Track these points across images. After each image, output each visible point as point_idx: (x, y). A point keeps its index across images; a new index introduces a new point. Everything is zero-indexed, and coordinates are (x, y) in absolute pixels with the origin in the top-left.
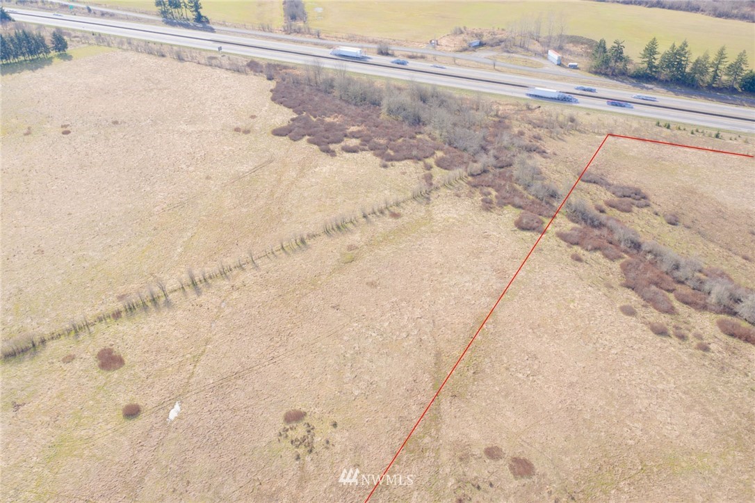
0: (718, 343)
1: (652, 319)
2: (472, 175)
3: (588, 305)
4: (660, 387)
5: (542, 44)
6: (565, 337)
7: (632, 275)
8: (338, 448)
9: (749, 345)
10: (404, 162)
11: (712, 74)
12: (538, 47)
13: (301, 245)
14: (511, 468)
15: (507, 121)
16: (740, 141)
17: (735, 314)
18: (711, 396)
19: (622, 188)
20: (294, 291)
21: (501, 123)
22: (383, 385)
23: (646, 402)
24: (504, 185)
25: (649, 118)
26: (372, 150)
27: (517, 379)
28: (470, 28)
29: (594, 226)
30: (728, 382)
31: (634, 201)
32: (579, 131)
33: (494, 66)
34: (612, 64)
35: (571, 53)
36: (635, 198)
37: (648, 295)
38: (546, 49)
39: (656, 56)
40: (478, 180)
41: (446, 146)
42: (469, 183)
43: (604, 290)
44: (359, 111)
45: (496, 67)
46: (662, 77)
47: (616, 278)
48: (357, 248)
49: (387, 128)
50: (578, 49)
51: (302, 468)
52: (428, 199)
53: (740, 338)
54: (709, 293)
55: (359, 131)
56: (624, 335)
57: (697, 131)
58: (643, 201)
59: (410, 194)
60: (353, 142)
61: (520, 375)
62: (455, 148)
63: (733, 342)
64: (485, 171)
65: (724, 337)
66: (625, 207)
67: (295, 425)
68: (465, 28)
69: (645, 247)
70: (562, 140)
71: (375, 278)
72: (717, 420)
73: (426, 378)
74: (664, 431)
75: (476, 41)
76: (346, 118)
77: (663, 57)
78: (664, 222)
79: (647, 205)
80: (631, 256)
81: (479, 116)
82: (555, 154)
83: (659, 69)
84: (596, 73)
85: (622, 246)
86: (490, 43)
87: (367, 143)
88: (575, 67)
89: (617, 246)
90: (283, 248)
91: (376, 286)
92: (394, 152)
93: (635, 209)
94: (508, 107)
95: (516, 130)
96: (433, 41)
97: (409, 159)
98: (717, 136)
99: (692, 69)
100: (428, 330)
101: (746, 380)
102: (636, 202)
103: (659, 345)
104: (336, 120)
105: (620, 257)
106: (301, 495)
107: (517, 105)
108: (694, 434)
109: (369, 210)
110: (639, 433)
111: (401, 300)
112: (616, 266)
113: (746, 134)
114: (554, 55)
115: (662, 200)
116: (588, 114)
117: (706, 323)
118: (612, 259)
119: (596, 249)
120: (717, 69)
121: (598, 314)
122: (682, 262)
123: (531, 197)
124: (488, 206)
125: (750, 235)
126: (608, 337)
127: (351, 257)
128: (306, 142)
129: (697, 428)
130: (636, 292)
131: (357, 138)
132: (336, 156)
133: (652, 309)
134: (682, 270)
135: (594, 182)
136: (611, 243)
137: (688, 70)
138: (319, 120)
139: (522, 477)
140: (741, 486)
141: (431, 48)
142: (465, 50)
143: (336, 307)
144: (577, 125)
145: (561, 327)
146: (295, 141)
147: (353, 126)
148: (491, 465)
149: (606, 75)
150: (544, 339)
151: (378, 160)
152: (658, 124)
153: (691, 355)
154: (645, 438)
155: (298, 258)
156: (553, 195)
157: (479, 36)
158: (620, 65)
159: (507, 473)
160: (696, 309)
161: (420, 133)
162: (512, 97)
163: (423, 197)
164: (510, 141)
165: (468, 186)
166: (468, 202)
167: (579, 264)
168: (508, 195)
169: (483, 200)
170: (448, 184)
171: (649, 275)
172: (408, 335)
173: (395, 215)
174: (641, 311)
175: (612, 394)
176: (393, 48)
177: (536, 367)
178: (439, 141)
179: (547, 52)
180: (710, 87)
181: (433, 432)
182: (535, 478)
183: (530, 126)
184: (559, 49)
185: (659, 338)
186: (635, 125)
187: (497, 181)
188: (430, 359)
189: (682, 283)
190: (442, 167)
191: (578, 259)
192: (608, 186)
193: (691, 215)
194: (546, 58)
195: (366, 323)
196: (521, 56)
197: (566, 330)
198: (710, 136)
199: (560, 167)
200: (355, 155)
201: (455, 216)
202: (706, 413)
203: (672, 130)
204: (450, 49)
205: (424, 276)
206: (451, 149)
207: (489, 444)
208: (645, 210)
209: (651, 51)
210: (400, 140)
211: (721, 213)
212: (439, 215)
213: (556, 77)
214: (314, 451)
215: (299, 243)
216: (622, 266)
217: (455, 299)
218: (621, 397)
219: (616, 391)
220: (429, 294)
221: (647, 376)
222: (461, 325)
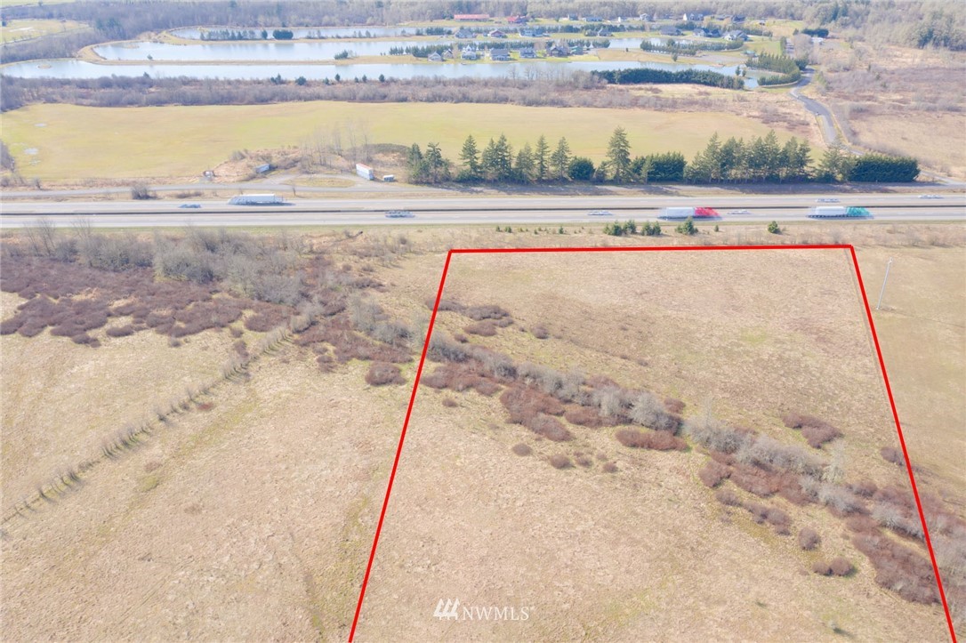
0: (622, 457)
1: (549, 453)
2: (298, 332)
3: (476, 456)
4: (579, 528)
5: (347, 158)
6: (460, 503)
7: (515, 406)
9: (653, 451)
10: (201, 334)
11: (538, 166)
12: (341, 162)
13: (72, 483)
15: (326, 256)
16: (585, 233)
17: (630, 421)
18: (633, 521)
19: (479, 309)
20: (75, 552)
21: (319, 260)
23: (570, 551)
24: (341, 336)
25: (487, 224)
26: (152, 327)
27: (417, 575)
28: (253, 150)
29: (460, 361)
30: (645, 500)
31: (496, 321)
32: (415, 252)
33: (295, 191)
34: (432, 170)
35: (383, 164)
36: (494, 318)
37: (539, 426)
38: (353, 163)
39: (477, 155)
40: (307, 336)
41: (256, 302)
42: (296, 342)
43: (490, 433)
44: (122, 277)
45: (297, 194)
46: (489, 177)
47: (500, 417)
48: (160, 465)
49: (167, 293)
50: (390, 158)
52: (247, 375)
53: (642, 447)
54: (600, 405)
55: (128, 305)
56: (526, 481)
57: (540, 230)
58: (505, 319)
59: (220, 375)
60: (123, 322)
61: (420, 569)
62: (268, 301)
63: (637, 452)
64: (313, 324)
65: (627, 450)
66: (487, 331)
68: (246, 151)
69: (521, 371)
70: (398, 267)
71: (196, 500)
72: (646, 546)
73: (299, 614)
74: (598, 580)
75: (264, 166)
76: (105, 291)
77: (484, 155)
78: (533, 338)
79: (511, 323)
80: (508, 385)
81: (290, 255)
82: (393, 285)
83: (484, 169)
84: (417, 183)
85: (496, 376)
86: (283, 165)
87: (143, 319)
88: (391, 180)
89: (491, 378)
90: (43, 495)
91: (199, 511)
92: (185, 323)
93: (499, 330)
94: (323, 239)
95: (340, 265)
96: (207, 173)
97: (208, 328)
98: (561, 232)
99: (517, 164)
100: (286, 549)
101: (661, 492)
102: (498, 322)
103: (565, 480)
104: (90, 296)
105: (497, 390)
107: (334, 235)
108: (628, 572)
109: (165, 409)
110: (572, 592)
111: (241, 520)
112: (495, 401)
113: (587, 224)
114: (364, 170)
115: (525, 314)
116: (420, 231)
117: (604, 440)
118: (490, 394)
119: (468, 387)
120: (542, 160)
121: (490, 464)
122: (564, 378)
123: (378, 343)
124: (327, 366)
125: (622, 332)
126: (509, 488)
127: (154, 479)
128: (49, 335)
129: (629, 563)
130: (525, 426)
131: (127, 315)
132: (100, 345)
133: (546, 441)
134: (565, 387)
135: (447, 309)
136: (483, 376)
137: (513, 165)
138: (63, 300)
140: (690, 613)
141: (207, 182)
142: (252, 178)
143: (147, 558)
144: (410, 246)
145: (452, 492)
146: (30, 337)
147: (118, 299)
149: (429, 183)
150: (437, 514)
151: (165, 339)
152: (498, 229)
153: (601, 481)
154: (580, 596)
155: (71, 504)
156: (404, 335)
157: (266, 158)
158: (441, 170)
160: (591, 427)
161: (216, 291)
162: (326, 226)
163: (240, 372)
164: (336, 280)
165: (296, 347)
166: (300, 367)
167: (454, 410)
168: (349, 346)
169: (319, 360)
170: (269, 350)
171: (533, 402)
172: (261, 565)
173: (206, 407)
174: (535, 447)
175: (530, 555)
176: (153, 188)
177: (435, 552)
178: (245, 297)
179: (355, 167)
180: (540, 181)
183: (356, 258)
184: (368, 161)
185: (562, 472)
186: (474, 234)
187: (332, 333)
188: (299, 587)
189: (568, 401)
190: (255, 330)
191: (451, 404)
192: (462, 309)
193: (559, 323)
194: (355, 174)
195: (197, 567)
196: (325, 176)
197: (459, 495)
198: (554, 233)
199: (403, 299)
200: (129, 338)
201: (288, 388)
202: (634, 542)
203: (514, 234)
204: (232, 180)
205: (265, 478)
206: (262, 304)
208: (510, 329)
209: (470, 150)
210: (191, 306)
211: (587, 314)
212: (266, 393)
213: (372, 194)
215: (68, 481)
216: (502, 400)
217: (313, 496)
218: (541, 555)
219: (534, 550)
220: (276, 500)
221: (562, 521)
222: (330, 529)
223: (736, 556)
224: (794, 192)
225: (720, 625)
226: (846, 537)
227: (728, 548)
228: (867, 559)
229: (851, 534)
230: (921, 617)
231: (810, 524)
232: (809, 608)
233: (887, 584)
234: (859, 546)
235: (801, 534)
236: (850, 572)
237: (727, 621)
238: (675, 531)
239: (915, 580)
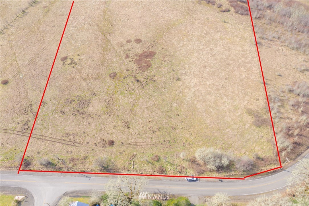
4: (163, 9)
8: (84, 60)
14: (136, 42)
18: (177, 6)
22: (86, 40)
23: (162, 14)
27: (125, 22)
51: (77, 69)
67: (66, 60)
72: (180, 11)
74: (169, 18)
90: (17, 16)
91: (63, 15)
100: (90, 20)
106: (82, 74)
108: (176, 16)
110: (163, 21)
126: (144, 2)
127: (47, 10)
129: (176, 14)
139: (140, 43)
140: (191, 22)
143: (54, 26)
145: (129, 4)
148: (130, 44)
150: (126, 9)
154: (165, 22)
159: (135, 44)
172: (84, 24)
177: (128, 17)
181: (109, 44)
182: (143, 42)
188: (96, 27)
197: (131, 5)
202: (177, 10)
207: (126, 40)
214: (77, 63)
215: (23, 13)
218: (155, 15)
219: (153, 14)
221: (159, 8)
222: (100, 15)
223: (202, 11)
225: (199, 24)
226: (228, 4)
227: (200, 9)
228: (233, 8)
229: (230, 3)
230: (244, 18)
231: (220, 2)
232: (219, 19)
233: (237, 12)
234: (232, 6)
235: (218, 5)
236: (229, 11)
238: (187, 7)
239: (243, 10)
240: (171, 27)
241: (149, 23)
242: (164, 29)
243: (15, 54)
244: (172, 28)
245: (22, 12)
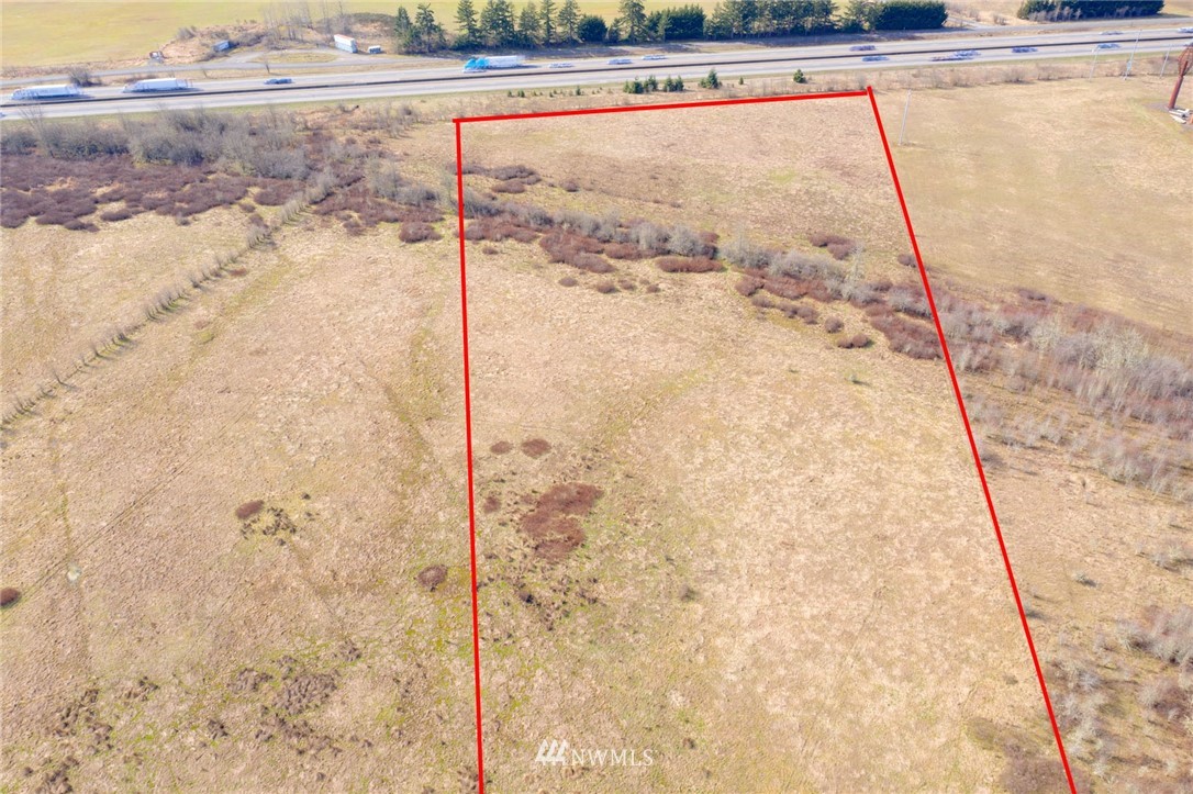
0: (665, 282)
1: (595, 282)
2: (315, 203)
3: (525, 290)
4: (631, 335)
5: (319, 30)
6: (517, 325)
7: (556, 248)
8: (326, 514)
9: (692, 274)
10: (211, 211)
11: (545, 27)
12: (313, 35)
13: (124, 344)
14: (525, 452)
15: (324, 132)
16: (603, 93)
17: (669, 252)
18: (678, 325)
19: (504, 169)
20: (152, 394)
21: (317, 135)
22: (341, 440)
23: (624, 351)
24: (364, 202)
25: (497, 91)
26: (151, 209)
28: (202, 27)
29: (492, 215)
30: (688, 310)
31: (523, 180)
32: (423, 123)
33: (268, 69)
34: (425, 38)
35: (365, 36)
36: (521, 177)
37: (581, 262)
38: (329, 36)
39: (474, 17)
40: (325, 205)
41: (260, 179)
42: (316, 212)
43: (534, 273)
44: (96, 166)
45: (271, 71)
46: (490, 43)
47: (543, 259)
48: (209, 323)
49: (156, 177)
50: (371, 29)
51: (294, 548)
52: (273, 244)
53: (682, 271)
54: (638, 242)
55: (115, 192)
56: (576, 305)
57: (555, 93)
58: (532, 178)
59: (244, 245)
60: (115, 207)
61: (490, 375)
62: (273, 177)
63: (677, 276)
64: (329, 195)
65: (667, 275)
66: (517, 188)
67: (256, 517)
68: (194, 28)
69: (557, 219)
70: (408, 137)
71: (258, 345)
72: (691, 342)
73: (387, 415)
74: (651, 368)
75: (223, 43)
76: (81, 179)
77: (483, 16)
78: (564, 192)
79: (539, 180)
80: (545, 232)
81: (285, 132)
82: (406, 154)
83: (484, 33)
84: (408, 53)
85: (532, 225)
86: (245, 41)
87: (136, 204)
88: (378, 51)
89: (527, 227)
90: (97, 355)
91: (265, 353)
92: (188, 203)
93: (528, 187)
94: (316, 116)
95: (342, 139)
96: (155, 54)
97: (215, 206)
98: (578, 93)
99: (521, 25)
100: (360, 372)
101: (701, 303)
102: (526, 180)
103: (613, 301)
104: (65, 186)
105: (536, 237)
106: (311, 571)
107: (328, 111)
108: (677, 360)
109: (199, 276)
110: (630, 378)
111: (309, 355)
112: (535, 246)
113: (606, 85)
114: (344, 42)
115: (552, 171)
116: (424, 102)
117: (647, 269)
118: (529, 241)
119: (508, 236)
120: (549, 20)
121: (539, 295)
122: (600, 220)
123: (404, 207)
124: (355, 230)
125: (652, 181)
126: (561, 312)
127: (208, 336)
128: (35, 225)
129: (678, 354)
130: (568, 263)
131: (117, 200)
132: (99, 230)
133: (591, 274)
134: (603, 228)
135: (470, 173)
136: (519, 226)
137: (517, 28)
138: (36, 191)
139: (540, 454)
140: (734, 382)
141: (157, 64)
142: (212, 57)
143: (226, 390)
144: (416, 116)
145: (508, 318)
146: (14, 227)
147: (100, 187)
148: (505, 458)
149: (422, 53)
150: (496, 335)
151: (170, 219)
152: (510, 95)
153: (646, 300)
154: (637, 380)
155: (130, 359)
156: (430, 197)
157: (221, 35)
158: (435, 37)
159: (522, 457)
160: (632, 260)
161: (211, 172)
162: (315, 102)
163: (265, 240)
164: (343, 152)
165: (317, 217)
166: (327, 233)
167: (496, 257)
168: (374, 211)
169: (345, 226)
170: (289, 221)
171: (573, 243)
172: (339, 386)
173: (240, 273)
174: (581, 279)
175: (589, 356)
176: (94, 75)
177: (502, 362)
178: (245, 176)
179: (333, 40)
180: (547, 44)
181: (427, 458)
182: (553, 450)
183: (359, 131)
184: (347, 32)
185: (609, 296)
186: (485, 102)
187: (353, 200)
188: (381, 397)
189: (608, 241)
190: (268, 204)
191: (492, 252)
192: (487, 172)
193: (588, 177)
194: (334, 47)
195: (278, 392)
196: (298, 51)
197: (515, 320)
198: (571, 95)
199: (421, 167)
200: (130, 221)
201: (320, 252)
202: (681, 340)
203: (529, 98)
204: (187, 61)
205: (321, 323)
206: (268, 180)
207: (492, 442)
208: (539, 185)
209: (466, 12)
210: (188, 186)
211: (615, 168)
212: (298, 257)
213: (359, 67)
214: (298, 529)
215: (119, 342)
216: (541, 245)
217: (373, 333)
218: (599, 355)
219: (592, 353)
220: (338, 338)
221: (614, 331)
222: (397, 355)
223: (770, 342)
224: (820, 43)
225: (760, 387)
226: (865, 321)
227: (763, 337)
228: (883, 335)
229: (869, 319)
230: (925, 368)
231: (834, 315)
232: (834, 370)
233: (898, 349)
234: (876, 326)
235: (827, 322)
236: (868, 344)
237: (765, 384)
238: (717, 329)
239: (921, 343)
240: (658, 399)
241: (577, 383)
242: (634, 405)
243: (63, 490)
244: (663, 400)
245: (116, 340)
